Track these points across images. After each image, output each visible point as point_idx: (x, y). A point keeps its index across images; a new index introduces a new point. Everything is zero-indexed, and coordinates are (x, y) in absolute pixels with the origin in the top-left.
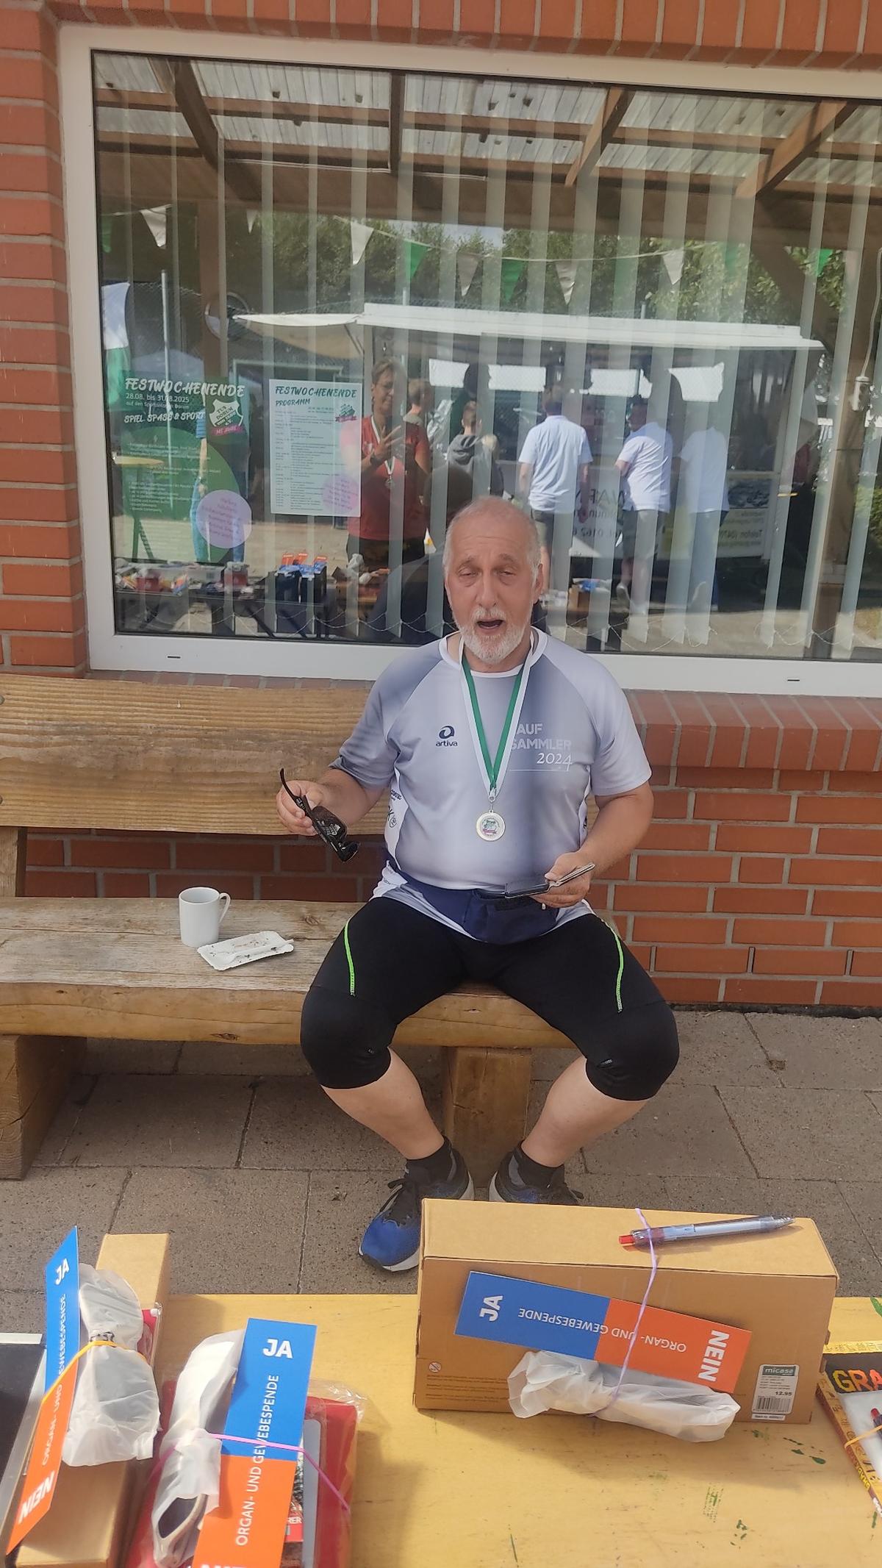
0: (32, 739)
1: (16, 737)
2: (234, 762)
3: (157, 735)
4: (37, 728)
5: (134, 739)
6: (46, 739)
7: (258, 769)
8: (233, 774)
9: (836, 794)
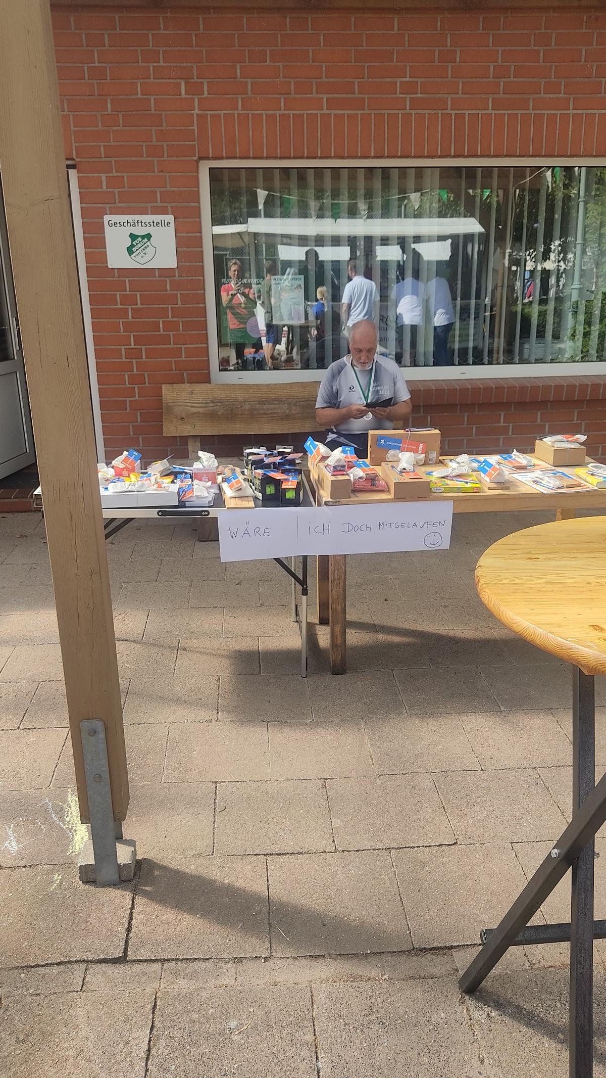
0: (204, 405)
1: (198, 405)
2: (271, 409)
3: (245, 402)
4: (204, 401)
5: (237, 403)
6: (208, 405)
7: (279, 411)
8: (271, 413)
9: (481, 413)
